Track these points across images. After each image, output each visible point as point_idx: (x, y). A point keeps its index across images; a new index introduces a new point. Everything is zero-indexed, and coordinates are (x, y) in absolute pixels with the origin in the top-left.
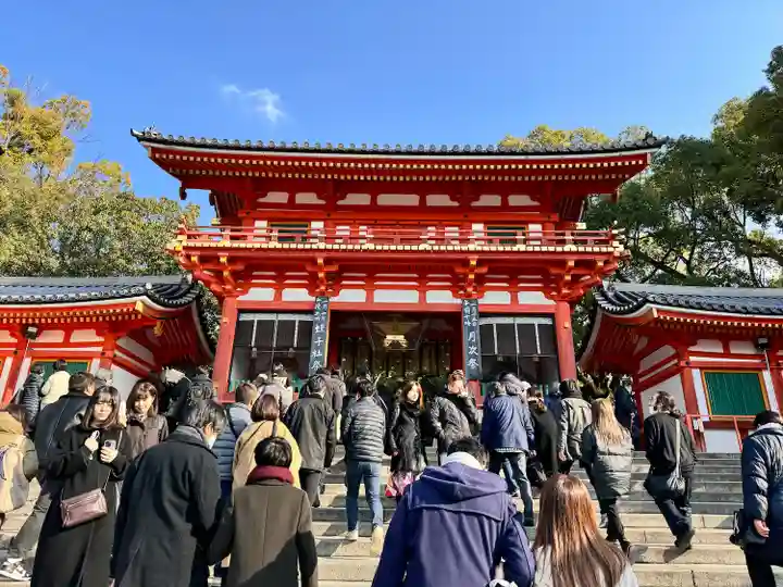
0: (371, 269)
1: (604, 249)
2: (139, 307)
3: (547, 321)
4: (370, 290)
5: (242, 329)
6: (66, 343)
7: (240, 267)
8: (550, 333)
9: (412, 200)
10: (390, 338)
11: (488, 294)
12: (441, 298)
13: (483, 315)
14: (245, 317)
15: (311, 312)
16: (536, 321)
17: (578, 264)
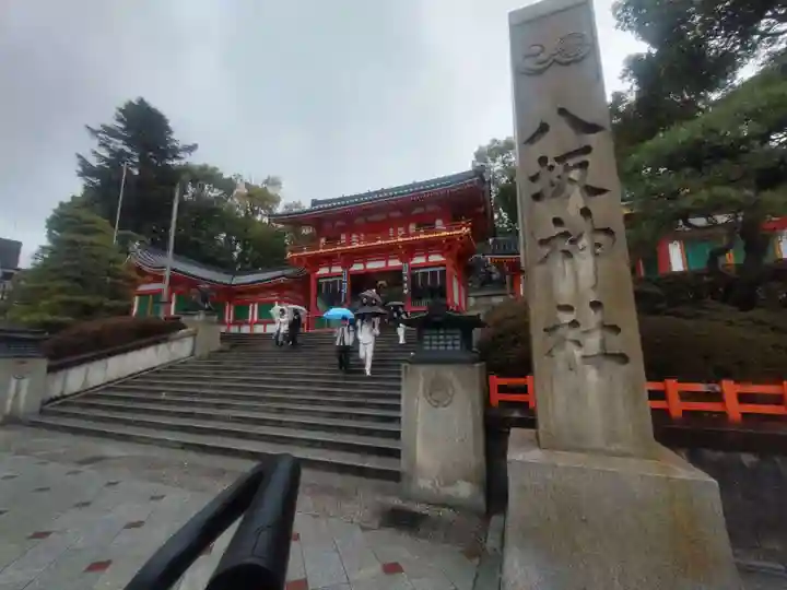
0: (364, 255)
1: (458, 232)
3: (442, 268)
4: (364, 263)
5: (319, 286)
7: (312, 261)
8: (443, 273)
9: (383, 216)
10: (380, 283)
11: (415, 258)
12: (394, 263)
13: (413, 269)
14: (320, 281)
15: (341, 276)
16: (437, 269)
17: (447, 241)
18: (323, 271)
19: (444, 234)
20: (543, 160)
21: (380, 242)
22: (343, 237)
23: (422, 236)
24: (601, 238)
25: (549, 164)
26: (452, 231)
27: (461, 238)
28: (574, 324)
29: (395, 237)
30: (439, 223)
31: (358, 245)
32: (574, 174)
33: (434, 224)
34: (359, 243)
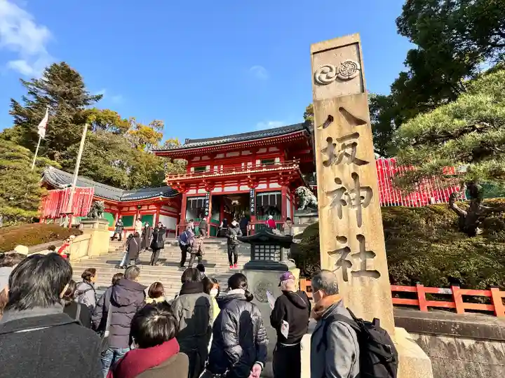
0: (223, 181)
1: (291, 168)
2: (161, 199)
3: (279, 193)
4: (223, 187)
5: (188, 202)
6: (148, 209)
7: (184, 185)
8: (279, 197)
9: (237, 154)
10: (234, 202)
11: (260, 185)
12: (245, 188)
13: (258, 193)
14: (189, 199)
15: (205, 196)
16: (275, 193)
17: (283, 173)
18: (192, 192)
19: (280, 168)
20: (329, 140)
21: (234, 173)
22: (208, 168)
23: (264, 170)
24: (364, 193)
25: (333, 142)
26: (286, 166)
27: (292, 172)
28: (347, 250)
29: (246, 169)
30: (277, 160)
31: (218, 175)
32: (349, 150)
33: (273, 160)
34: (219, 172)
